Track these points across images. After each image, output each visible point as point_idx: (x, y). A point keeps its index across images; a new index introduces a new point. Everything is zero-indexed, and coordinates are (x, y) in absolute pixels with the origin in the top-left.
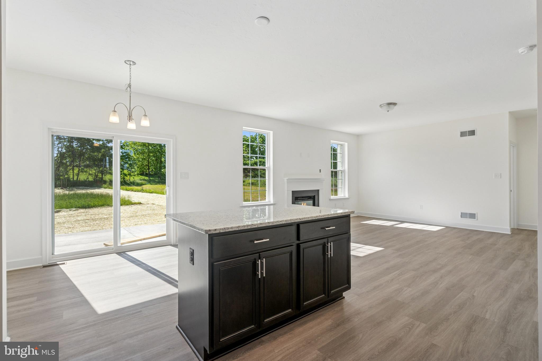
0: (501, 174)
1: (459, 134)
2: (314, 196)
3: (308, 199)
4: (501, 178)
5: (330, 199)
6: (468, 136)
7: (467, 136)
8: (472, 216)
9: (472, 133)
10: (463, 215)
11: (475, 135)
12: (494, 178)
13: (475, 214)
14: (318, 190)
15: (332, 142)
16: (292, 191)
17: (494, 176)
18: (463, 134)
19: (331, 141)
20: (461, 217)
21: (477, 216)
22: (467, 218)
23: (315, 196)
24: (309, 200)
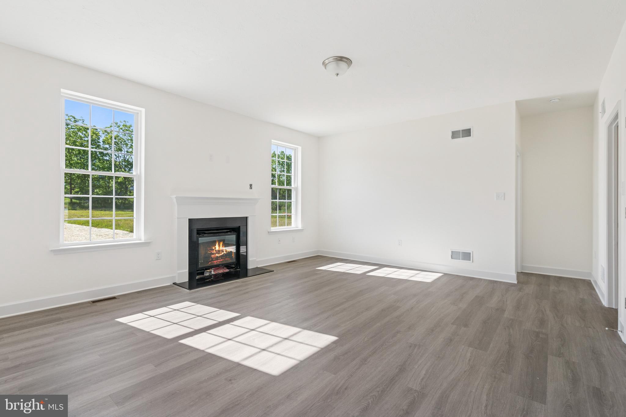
0: (504, 194)
1: (450, 134)
2: (238, 228)
3: (227, 232)
4: (504, 199)
5: (269, 232)
6: (462, 137)
7: (460, 138)
8: (467, 256)
9: (467, 133)
10: (454, 255)
11: (470, 136)
12: (495, 200)
13: (470, 253)
14: (247, 217)
15: (274, 142)
16: (189, 220)
17: (495, 198)
18: (455, 135)
19: (272, 141)
20: (452, 259)
21: (472, 257)
22: (460, 259)
23: (240, 226)
24: (229, 233)
